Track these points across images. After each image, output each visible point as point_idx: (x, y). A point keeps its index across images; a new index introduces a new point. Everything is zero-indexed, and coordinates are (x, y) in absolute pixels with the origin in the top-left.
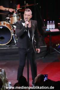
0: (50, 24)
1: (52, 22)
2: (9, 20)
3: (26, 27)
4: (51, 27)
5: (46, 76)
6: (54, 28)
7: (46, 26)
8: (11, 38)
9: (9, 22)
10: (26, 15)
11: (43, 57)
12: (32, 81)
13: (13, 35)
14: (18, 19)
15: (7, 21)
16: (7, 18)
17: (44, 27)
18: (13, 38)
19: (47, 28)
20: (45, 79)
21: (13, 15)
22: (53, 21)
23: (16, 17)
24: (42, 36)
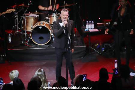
0: (89, 24)
1: (91, 22)
2: (48, 20)
3: (65, 26)
4: (90, 27)
5: (85, 76)
6: (94, 28)
7: (85, 26)
8: (51, 38)
9: (48, 22)
10: (64, 15)
11: (82, 57)
12: (71, 80)
13: (52, 35)
14: (57, 19)
15: (46, 21)
16: (46, 18)
17: (83, 27)
18: (52, 38)
19: (86, 28)
20: (84, 79)
21: (52, 15)
22: (93, 21)
23: (55, 17)
24: (81, 36)
